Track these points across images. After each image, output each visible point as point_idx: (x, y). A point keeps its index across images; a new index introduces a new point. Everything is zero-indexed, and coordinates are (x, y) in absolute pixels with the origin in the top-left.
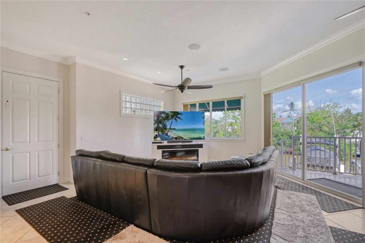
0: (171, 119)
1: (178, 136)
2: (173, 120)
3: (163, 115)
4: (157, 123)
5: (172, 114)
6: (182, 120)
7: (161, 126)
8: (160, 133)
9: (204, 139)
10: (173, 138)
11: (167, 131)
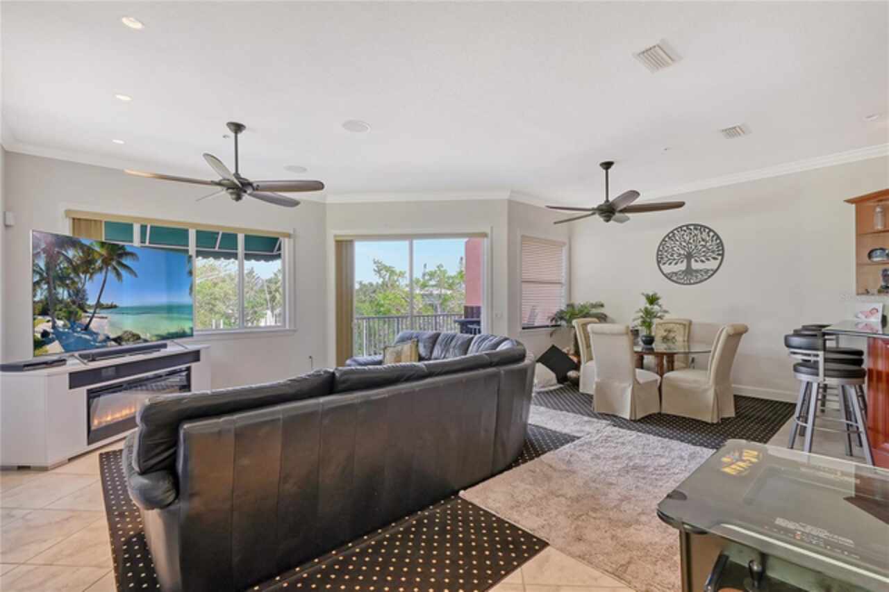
0: (101, 269)
1: (126, 332)
2: (106, 273)
3: (71, 253)
4: (48, 283)
5: (104, 252)
6: (136, 275)
7: (63, 294)
8: (60, 323)
9: (191, 335)
10: (108, 339)
11: (88, 317)
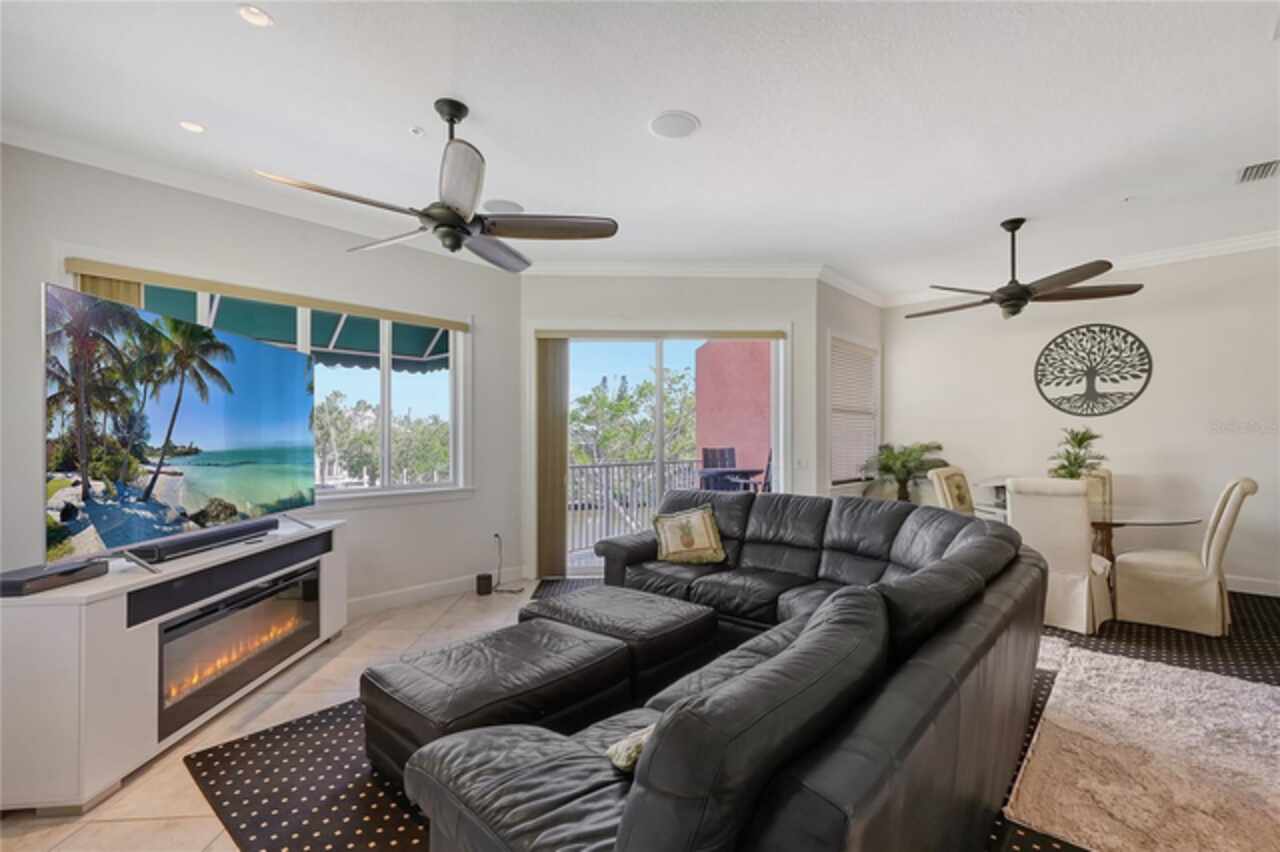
0: (172, 374)
1: (212, 502)
2: (182, 382)
3: (119, 339)
4: (75, 400)
5: (178, 341)
6: (230, 389)
7: (104, 424)
8: (98, 487)
10: (184, 516)
11: (150, 472)
